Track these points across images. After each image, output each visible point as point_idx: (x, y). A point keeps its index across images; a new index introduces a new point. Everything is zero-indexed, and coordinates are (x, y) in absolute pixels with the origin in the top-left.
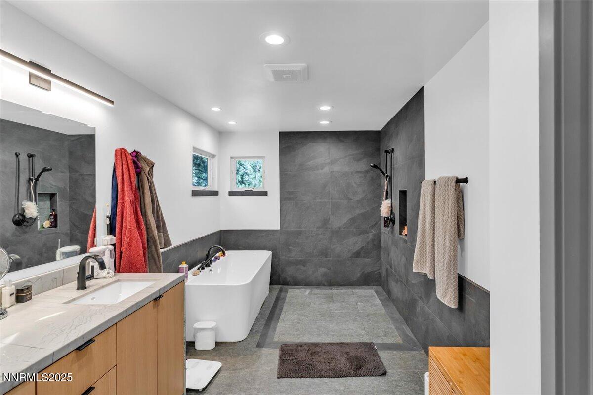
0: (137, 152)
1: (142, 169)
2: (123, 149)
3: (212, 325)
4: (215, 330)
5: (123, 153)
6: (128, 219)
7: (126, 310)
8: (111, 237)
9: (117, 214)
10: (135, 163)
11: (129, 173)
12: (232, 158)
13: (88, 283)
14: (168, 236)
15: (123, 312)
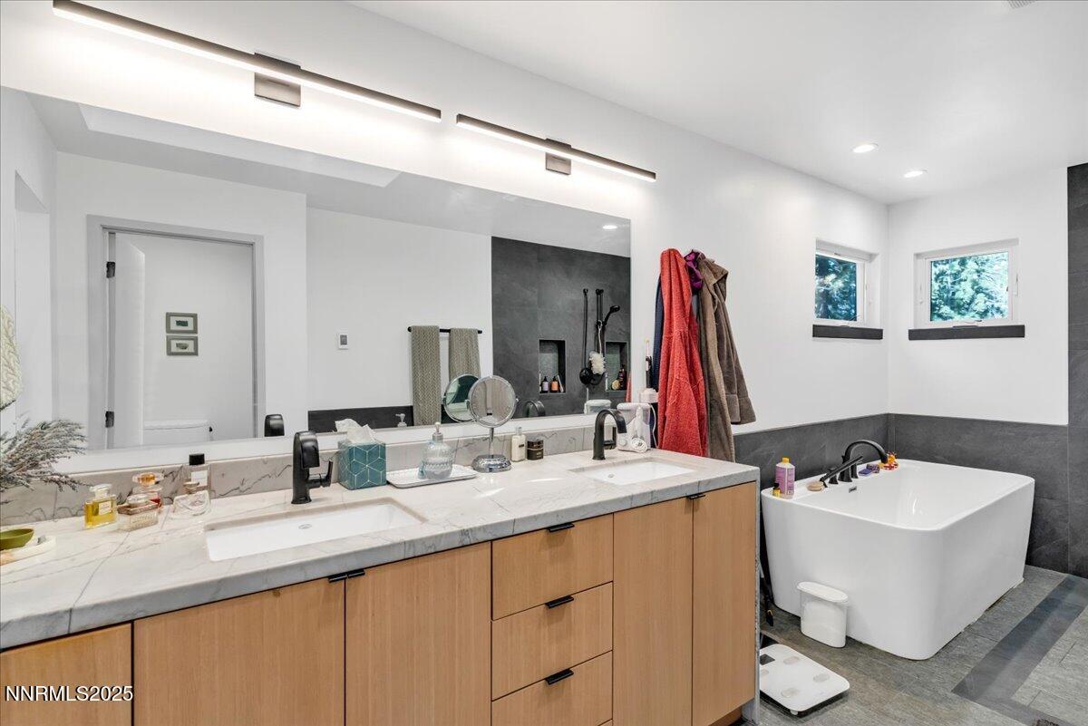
0: (697, 254)
1: (704, 281)
2: (673, 250)
3: (840, 597)
4: (847, 610)
5: (672, 257)
6: (677, 364)
7: (632, 497)
8: (651, 391)
9: (662, 355)
10: (691, 271)
11: (681, 289)
12: (918, 256)
13: (607, 453)
14: (748, 403)
15: (625, 498)
